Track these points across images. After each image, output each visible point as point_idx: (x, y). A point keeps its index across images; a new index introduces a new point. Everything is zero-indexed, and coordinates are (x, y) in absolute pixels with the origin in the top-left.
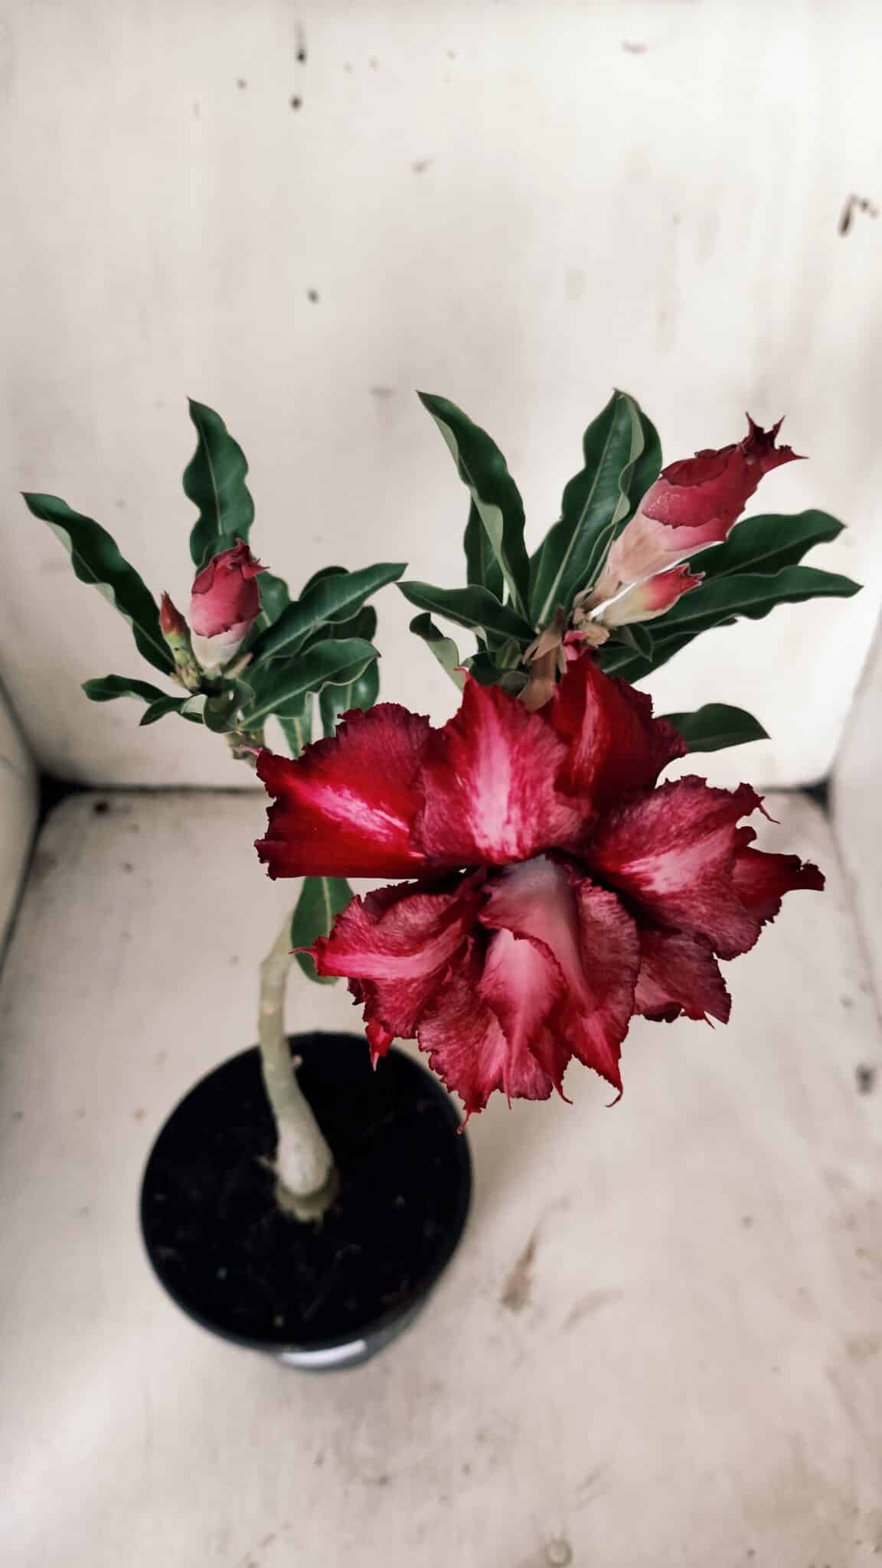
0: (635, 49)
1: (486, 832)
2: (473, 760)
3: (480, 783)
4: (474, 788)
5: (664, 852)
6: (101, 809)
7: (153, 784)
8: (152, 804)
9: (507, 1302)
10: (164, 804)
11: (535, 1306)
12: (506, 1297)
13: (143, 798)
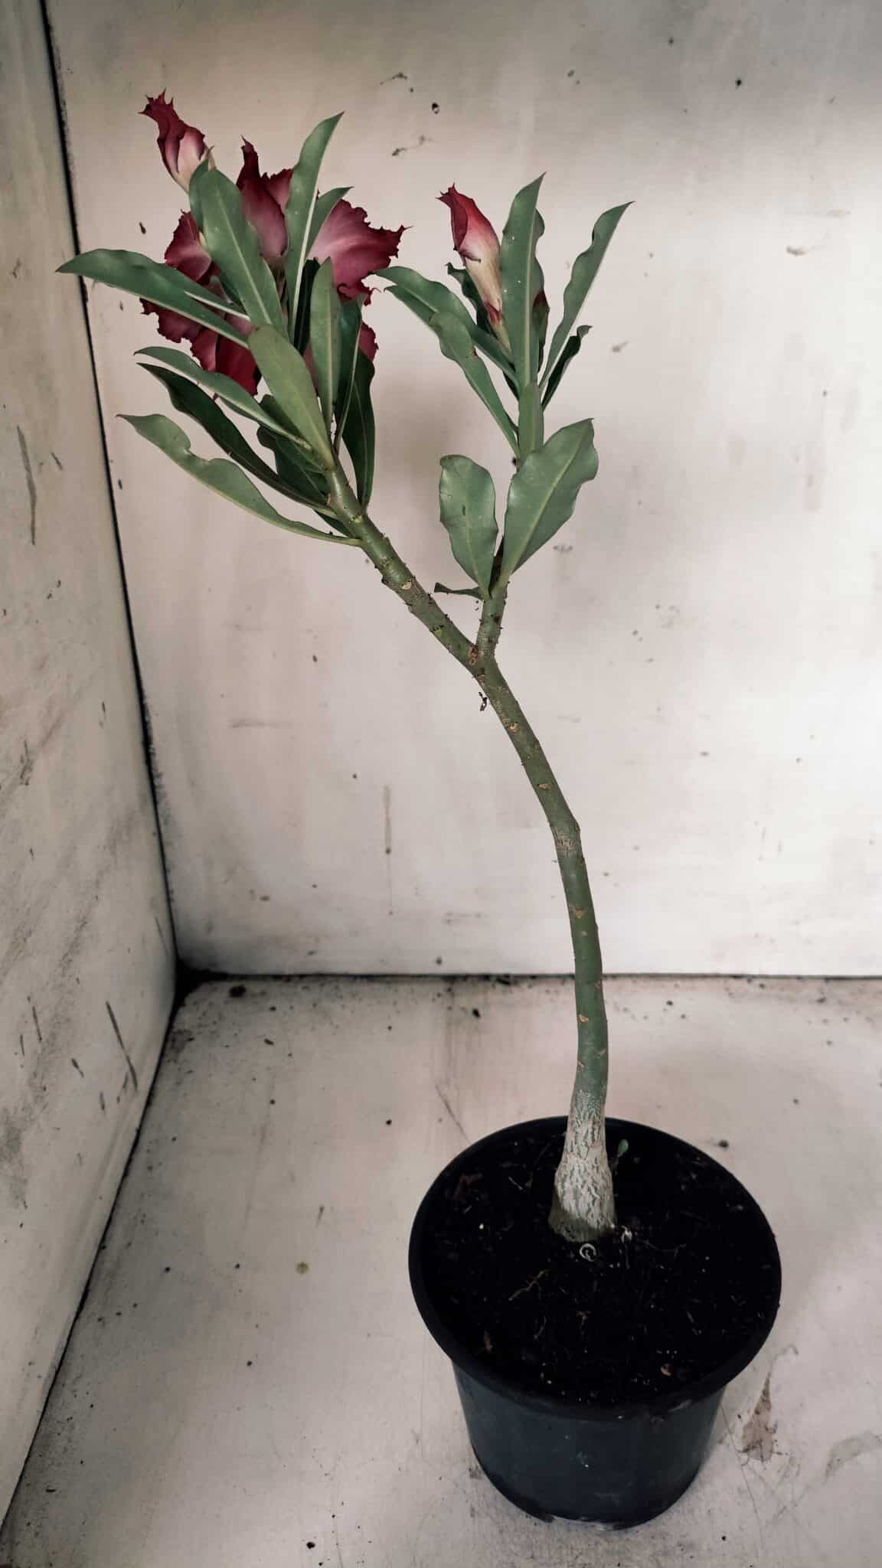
0: (796, 253)
6: (237, 993)
7: (287, 971)
8: (287, 989)
9: (753, 1452)
10: (299, 988)
11: (784, 1456)
12: (749, 1446)
13: (278, 983)
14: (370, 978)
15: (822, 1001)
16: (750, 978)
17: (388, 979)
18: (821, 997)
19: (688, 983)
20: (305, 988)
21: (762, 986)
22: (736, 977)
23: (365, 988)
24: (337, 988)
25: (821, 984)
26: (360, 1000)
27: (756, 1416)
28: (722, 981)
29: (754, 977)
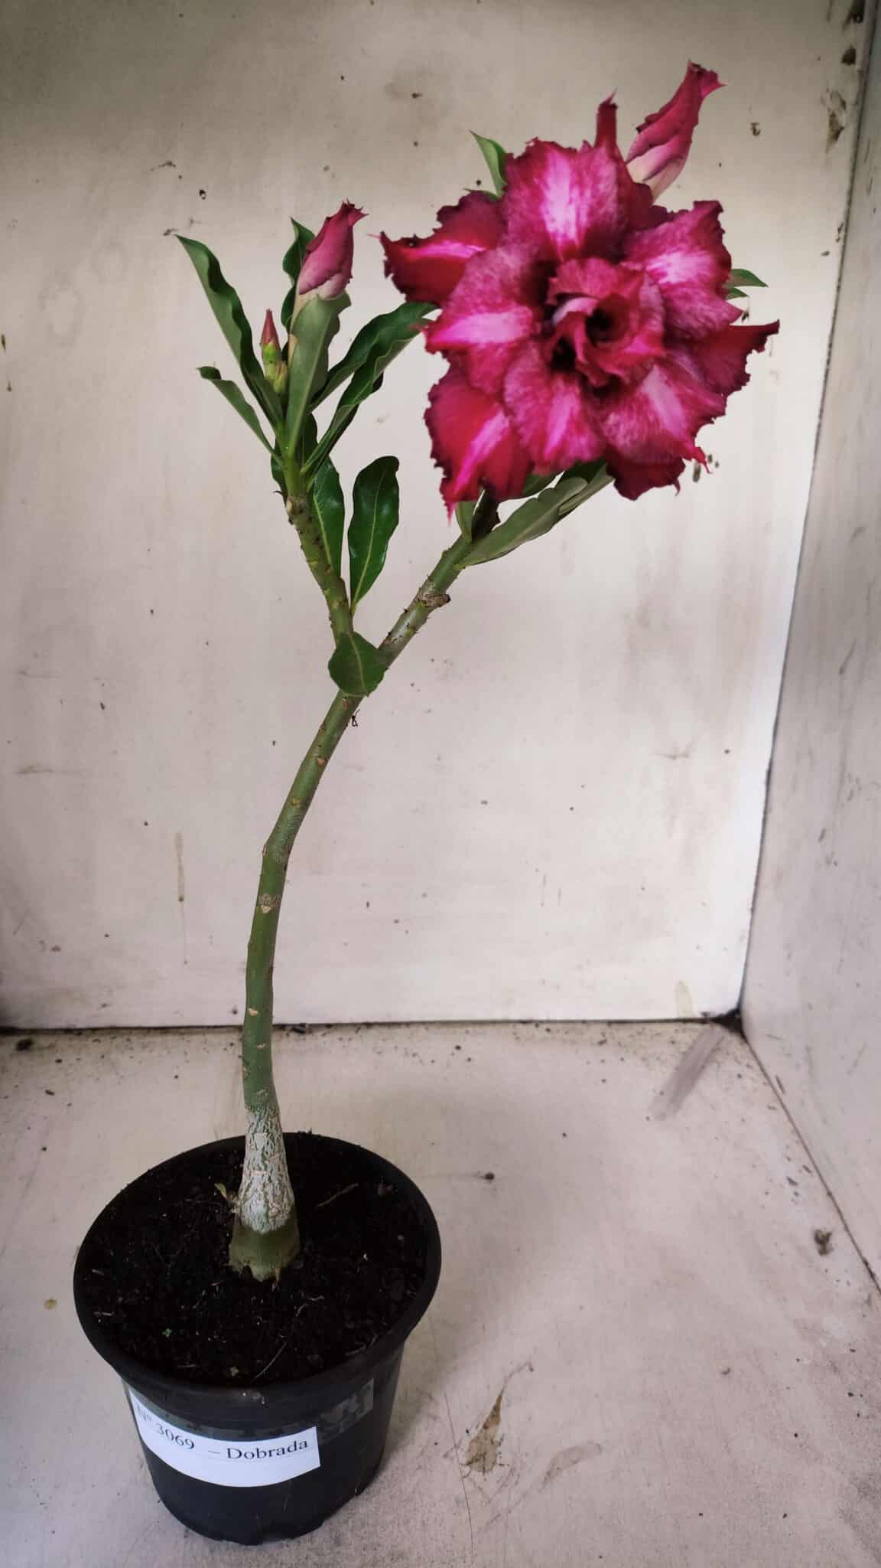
1: (554, 216)
2: (544, 167)
3: (550, 181)
4: (546, 185)
5: (674, 252)
7: (80, 1025)
8: (76, 1042)
9: (475, 1465)
10: (90, 1040)
11: (506, 1467)
12: (473, 1459)
13: (69, 1036)
14: (164, 1030)
15: (601, 1043)
16: (538, 1023)
17: (183, 1030)
18: (603, 1039)
19: (478, 1029)
20: (95, 1041)
21: (548, 1030)
22: (524, 1022)
23: (158, 1039)
24: (129, 1040)
25: (605, 1026)
26: (151, 1051)
27: (484, 1431)
28: (510, 1028)
29: (542, 1022)
